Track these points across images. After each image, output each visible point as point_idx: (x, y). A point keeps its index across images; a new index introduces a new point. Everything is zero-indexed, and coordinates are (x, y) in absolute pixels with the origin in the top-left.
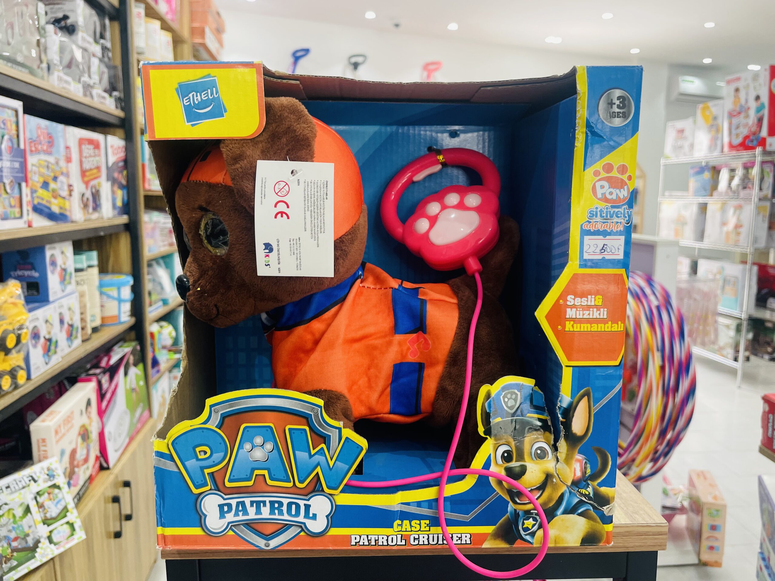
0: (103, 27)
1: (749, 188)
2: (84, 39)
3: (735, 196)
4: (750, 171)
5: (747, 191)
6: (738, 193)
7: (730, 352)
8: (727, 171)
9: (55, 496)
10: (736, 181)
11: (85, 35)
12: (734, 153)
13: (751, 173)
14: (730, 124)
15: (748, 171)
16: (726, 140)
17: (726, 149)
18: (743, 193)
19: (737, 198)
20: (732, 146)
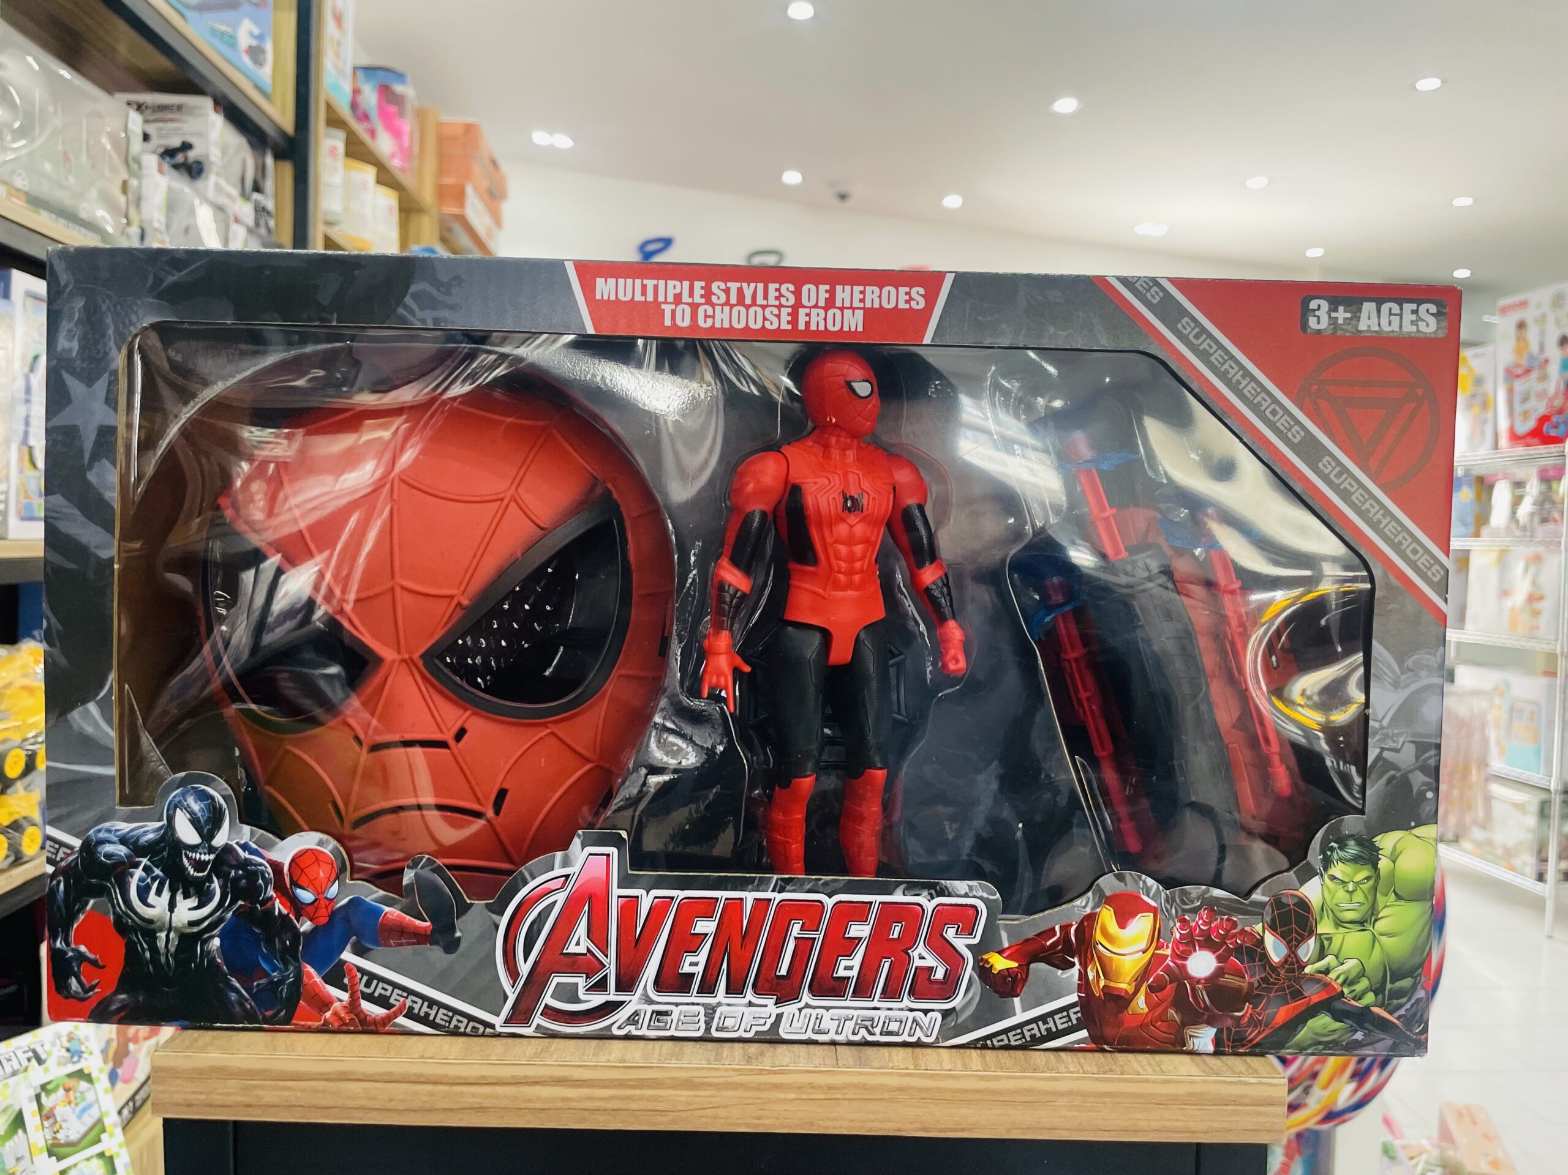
0: (262, 169)
1: (1555, 521)
2: (219, 189)
3: (1525, 536)
4: (1554, 485)
5: (1550, 527)
6: (1533, 531)
7: (1527, 861)
8: (1508, 485)
9: (78, 1095)
10: (1526, 507)
11: (222, 182)
12: (1520, 450)
13: (1557, 492)
14: (1510, 391)
15: (1550, 488)
16: (1503, 424)
17: (1504, 441)
18: (1541, 531)
19: (1531, 541)
20: (1515, 437)
